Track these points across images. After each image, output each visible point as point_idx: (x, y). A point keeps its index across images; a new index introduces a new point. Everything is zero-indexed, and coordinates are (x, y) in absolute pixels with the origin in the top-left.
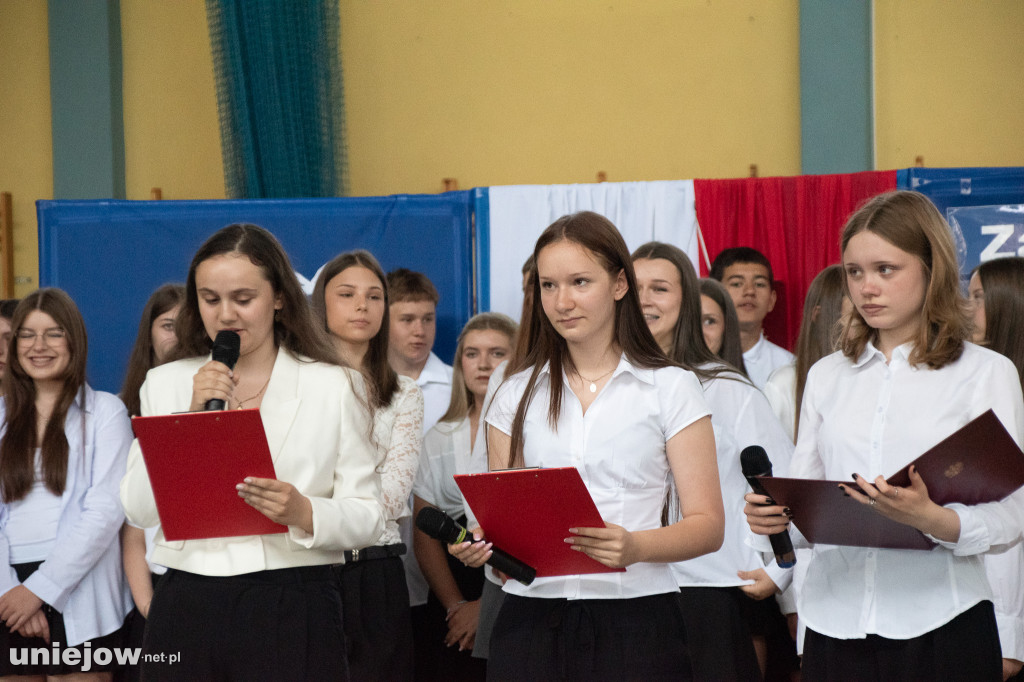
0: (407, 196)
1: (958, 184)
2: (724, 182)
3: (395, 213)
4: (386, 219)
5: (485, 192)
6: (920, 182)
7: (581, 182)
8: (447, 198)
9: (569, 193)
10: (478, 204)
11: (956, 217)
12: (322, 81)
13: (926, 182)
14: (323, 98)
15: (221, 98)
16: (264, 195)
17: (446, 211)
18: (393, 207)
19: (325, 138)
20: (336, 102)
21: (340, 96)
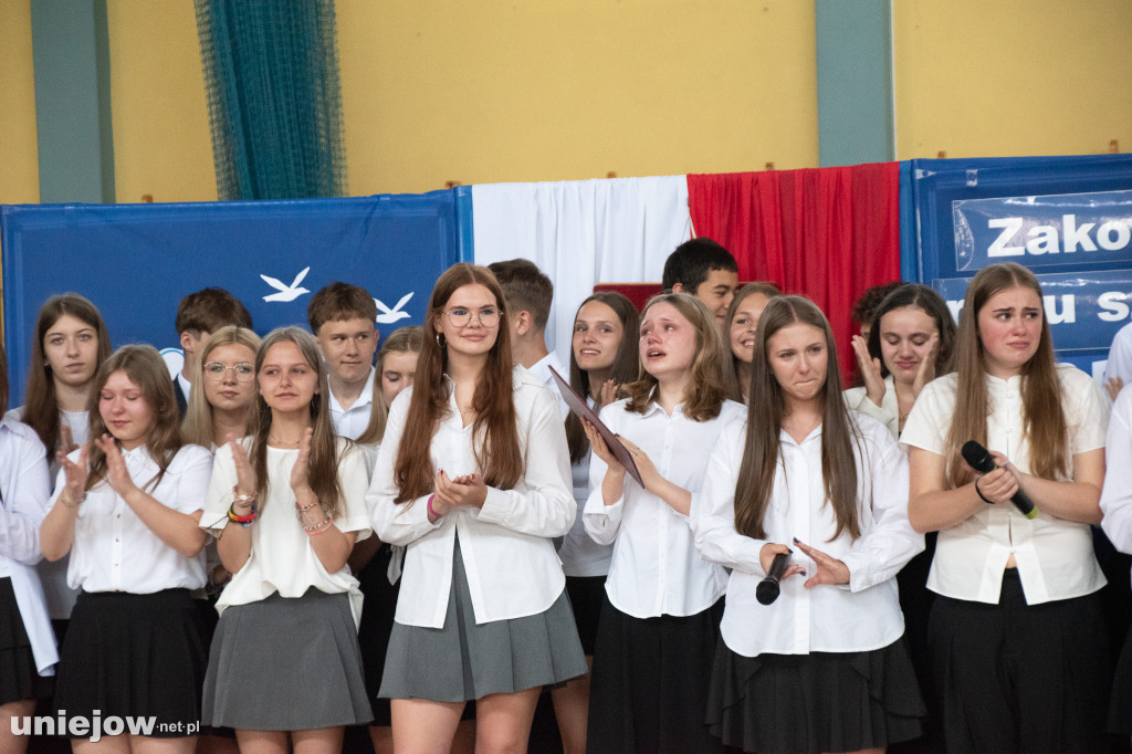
0: (389, 195)
1: (964, 176)
2: (719, 176)
3: (378, 213)
4: (367, 220)
5: (468, 190)
6: (924, 174)
7: (568, 178)
8: (432, 198)
9: (556, 190)
10: (460, 204)
11: (963, 211)
12: (318, 81)
13: (930, 173)
14: (319, 98)
15: (212, 100)
16: (257, 197)
17: (432, 212)
18: (374, 208)
19: (323, 140)
20: (332, 102)
21: (336, 97)
